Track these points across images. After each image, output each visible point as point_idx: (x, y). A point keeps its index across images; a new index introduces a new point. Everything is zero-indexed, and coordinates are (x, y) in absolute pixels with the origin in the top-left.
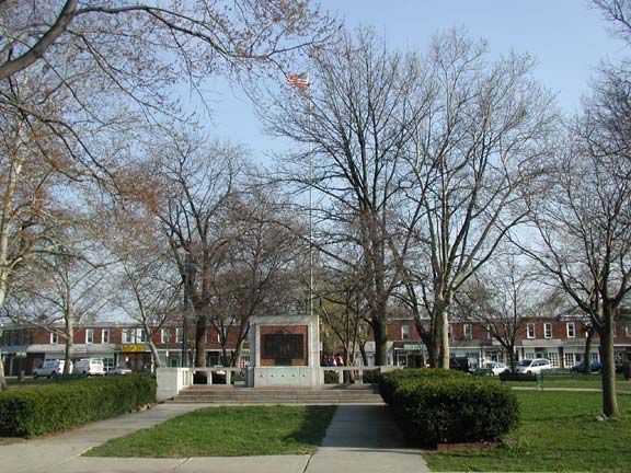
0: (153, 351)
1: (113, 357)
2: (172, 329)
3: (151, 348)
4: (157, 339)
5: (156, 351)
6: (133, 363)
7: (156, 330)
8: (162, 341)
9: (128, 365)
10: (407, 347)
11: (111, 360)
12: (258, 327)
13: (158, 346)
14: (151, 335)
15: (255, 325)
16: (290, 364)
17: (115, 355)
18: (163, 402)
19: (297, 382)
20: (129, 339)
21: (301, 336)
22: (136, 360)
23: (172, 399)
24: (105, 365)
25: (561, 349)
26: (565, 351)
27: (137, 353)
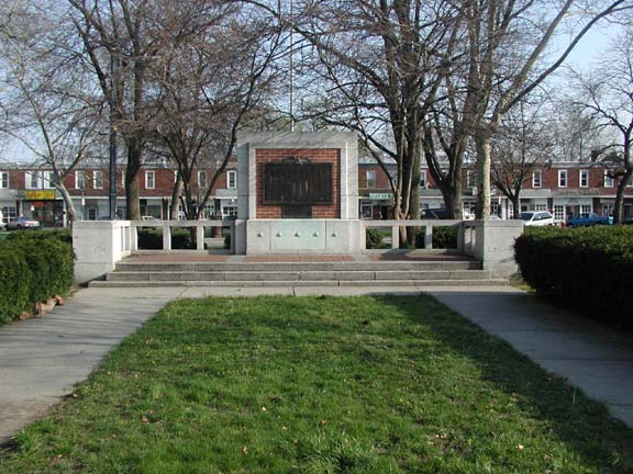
0: (65, 198)
1: (14, 205)
2: (88, 172)
3: (64, 195)
4: (70, 184)
5: (69, 198)
6: (40, 213)
7: (69, 172)
8: (77, 187)
9: (35, 216)
10: (373, 196)
11: (11, 209)
12: (252, 151)
13: (72, 193)
14: (62, 177)
15: (247, 146)
16: (309, 215)
17: (18, 203)
18: (85, 285)
19: (323, 246)
20: (34, 184)
21: (329, 166)
22: (44, 209)
23: (104, 278)
24: (5, 215)
25: (550, 200)
26: (555, 203)
27: (45, 201)
